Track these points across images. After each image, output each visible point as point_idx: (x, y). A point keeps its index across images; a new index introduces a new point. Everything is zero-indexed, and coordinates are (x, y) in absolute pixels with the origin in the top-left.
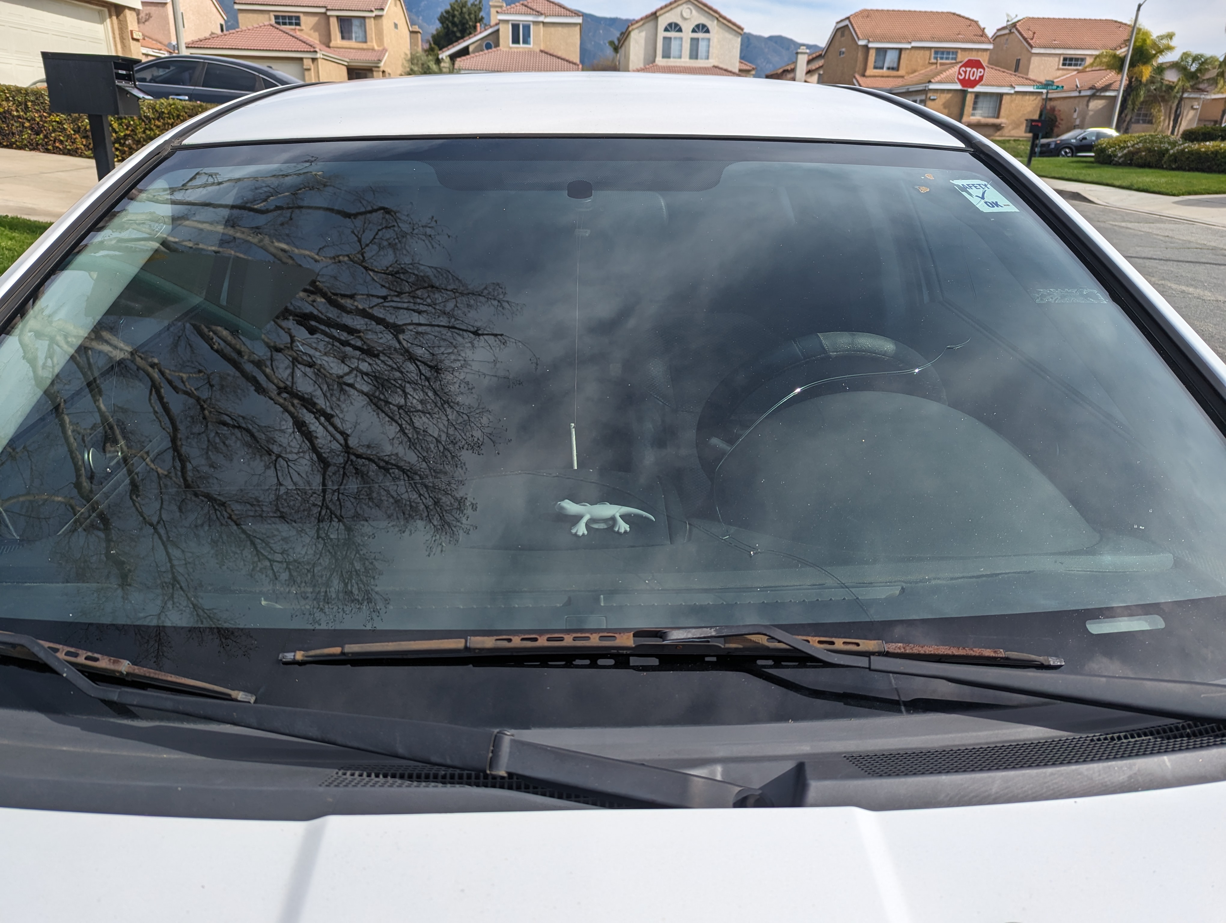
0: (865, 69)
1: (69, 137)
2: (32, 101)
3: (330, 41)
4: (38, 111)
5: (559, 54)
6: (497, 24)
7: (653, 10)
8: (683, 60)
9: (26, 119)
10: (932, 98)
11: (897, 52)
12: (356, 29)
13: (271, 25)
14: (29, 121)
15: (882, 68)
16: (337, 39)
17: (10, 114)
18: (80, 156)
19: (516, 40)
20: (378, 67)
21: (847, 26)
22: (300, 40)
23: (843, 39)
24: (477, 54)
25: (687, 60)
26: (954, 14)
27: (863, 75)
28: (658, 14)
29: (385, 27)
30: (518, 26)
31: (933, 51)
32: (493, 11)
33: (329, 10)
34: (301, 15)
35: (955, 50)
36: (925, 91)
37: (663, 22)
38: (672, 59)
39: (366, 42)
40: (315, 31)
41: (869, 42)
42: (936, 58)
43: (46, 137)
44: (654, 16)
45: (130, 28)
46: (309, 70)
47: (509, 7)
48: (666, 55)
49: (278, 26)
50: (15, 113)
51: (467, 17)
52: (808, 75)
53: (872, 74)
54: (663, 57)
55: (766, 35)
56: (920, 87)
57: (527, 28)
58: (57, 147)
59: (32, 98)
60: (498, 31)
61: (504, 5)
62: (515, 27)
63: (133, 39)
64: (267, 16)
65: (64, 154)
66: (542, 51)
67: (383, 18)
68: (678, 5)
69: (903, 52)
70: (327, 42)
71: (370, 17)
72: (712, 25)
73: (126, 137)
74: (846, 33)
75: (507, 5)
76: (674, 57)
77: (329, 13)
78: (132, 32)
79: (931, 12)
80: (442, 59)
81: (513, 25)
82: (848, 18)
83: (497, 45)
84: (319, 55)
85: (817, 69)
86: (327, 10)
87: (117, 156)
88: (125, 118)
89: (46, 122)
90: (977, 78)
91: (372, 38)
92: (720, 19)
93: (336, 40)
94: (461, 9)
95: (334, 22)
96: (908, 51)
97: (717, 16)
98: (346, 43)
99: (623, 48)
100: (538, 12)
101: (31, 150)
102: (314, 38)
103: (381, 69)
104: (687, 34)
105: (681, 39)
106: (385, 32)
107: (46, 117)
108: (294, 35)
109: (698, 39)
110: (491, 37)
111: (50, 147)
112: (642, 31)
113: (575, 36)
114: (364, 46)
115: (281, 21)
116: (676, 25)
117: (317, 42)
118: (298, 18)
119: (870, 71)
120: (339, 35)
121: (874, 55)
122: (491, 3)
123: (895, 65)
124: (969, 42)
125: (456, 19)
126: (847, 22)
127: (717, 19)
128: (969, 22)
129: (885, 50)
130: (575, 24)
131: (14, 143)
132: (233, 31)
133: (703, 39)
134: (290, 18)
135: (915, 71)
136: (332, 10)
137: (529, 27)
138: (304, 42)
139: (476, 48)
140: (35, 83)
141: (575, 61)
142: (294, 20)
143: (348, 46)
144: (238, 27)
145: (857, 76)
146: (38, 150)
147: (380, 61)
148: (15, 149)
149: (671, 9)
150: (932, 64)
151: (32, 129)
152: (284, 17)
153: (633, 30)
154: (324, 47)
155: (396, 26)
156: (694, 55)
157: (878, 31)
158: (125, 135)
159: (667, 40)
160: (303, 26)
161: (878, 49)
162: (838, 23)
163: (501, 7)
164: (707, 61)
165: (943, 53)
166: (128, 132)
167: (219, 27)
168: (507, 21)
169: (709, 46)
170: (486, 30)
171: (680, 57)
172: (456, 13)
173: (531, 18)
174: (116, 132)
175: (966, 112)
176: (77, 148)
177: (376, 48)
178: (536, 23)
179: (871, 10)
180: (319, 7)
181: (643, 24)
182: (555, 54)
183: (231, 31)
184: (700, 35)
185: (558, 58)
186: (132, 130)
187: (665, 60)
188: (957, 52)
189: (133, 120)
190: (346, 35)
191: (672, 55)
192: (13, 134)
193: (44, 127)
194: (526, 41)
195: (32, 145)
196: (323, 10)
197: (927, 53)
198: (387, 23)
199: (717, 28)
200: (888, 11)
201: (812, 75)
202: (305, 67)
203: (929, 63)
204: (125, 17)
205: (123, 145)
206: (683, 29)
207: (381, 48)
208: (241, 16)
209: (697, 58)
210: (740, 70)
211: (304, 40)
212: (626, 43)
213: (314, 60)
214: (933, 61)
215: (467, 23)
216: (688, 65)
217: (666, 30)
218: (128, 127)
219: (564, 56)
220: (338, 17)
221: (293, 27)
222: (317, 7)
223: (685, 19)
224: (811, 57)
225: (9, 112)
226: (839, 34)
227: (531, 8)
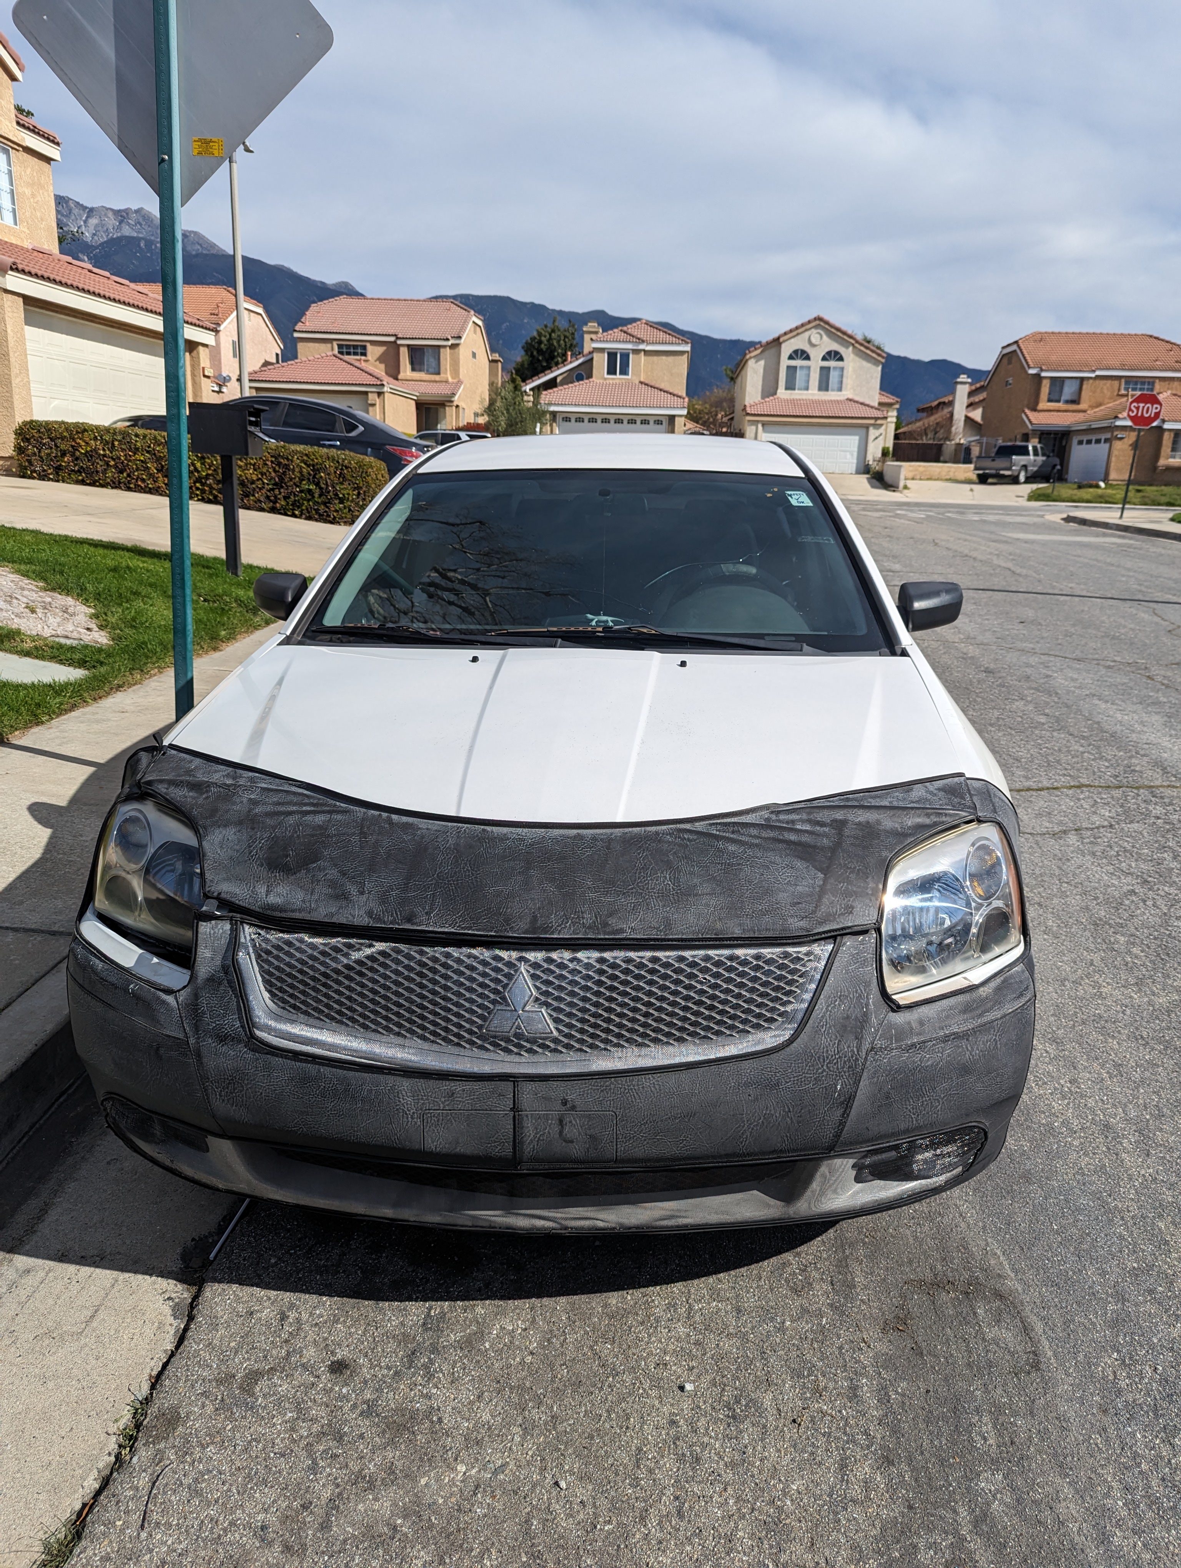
0: (1037, 403)
1: (151, 476)
2: (119, 441)
3: (399, 372)
4: (123, 450)
5: (662, 386)
6: (591, 353)
7: (776, 335)
8: (810, 392)
9: (112, 458)
10: (1119, 436)
11: (1078, 382)
12: (429, 360)
13: (334, 356)
14: (114, 460)
15: (1058, 401)
16: (406, 370)
17: (97, 453)
18: (161, 495)
19: (612, 371)
20: (452, 402)
21: (1015, 351)
22: (366, 372)
23: (1010, 366)
24: (566, 386)
25: (816, 392)
26: (1151, 336)
27: (1034, 409)
28: (781, 340)
29: (461, 357)
30: (616, 354)
31: (1123, 381)
32: (587, 337)
33: (400, 338)
34: (368, 345)
35: (1151, 380)
36: (1111, 429)
37: (787, 349)
38: (796, 391)
39: (439, 373)
40: (380, 362)
41: (1042, 370)
42: (1127, 389)
43: (129, 475)
44: (777, 342)
45: (202, 365)
46: (373, 405)
47: (605, 334)
48: (790, 386)
49: (341, 356)
50: (102, 452)
51: (555, 344)
52: (970, 408)
53: (1045, 408)
54: (787, 389)
55: (927, 359)
56: (1105, 424)
57: (625, 357)
58: (139, 486)
59: (119, 438)
60: (592, 359)
61: (601, 331)
62: (612, 356)
63: (205, 376)
64: (329, 345)
65: (145, 492)
66: (641, 383)
67: (460, 347)
68: (806, 330)
69: (1085, 383)
70: (394, 372)
71: (445, 347)
72: (847, 353)
73: (207, 477)
74: (1014, 359)
75: (603, 331)
76: (799, 389)
77: (399, 342)
78: (203, 368)
79: (1122, 334)
80: (525, 392)
81: (609, 354)
82: (1016, 342)
83: (590, 376)
84: (385, 389)
85: (981, 401)
86: (398, 338)
87: (197, 495)
88: (208, 458)
89: (130, 461)
90: (1153, 415)
91: (446, 369)
92: (857, 345)
93: (406, 372)
94: (550, 335)
95: (404, 353)
96: (1091, 381)
97: (853, 342)
98: (417, 375)
99: (739, 378)
100: (639, 339)
101: (112, 488)
102: (380, 370)
103: (455, 404)
104: (816, 363)
105: (809, 368)
106: (461, 362)
107: (130, 456)
108: (359, 366)
109: (829, 368)
110: (583, 367)
111: (132, 486)
112: (761, 359)
113: (682, 365)
114: (437, 378)
115: (345, 350)
116: (803, 352)
117: (384, 374)
118: (364, 347)
119: (1043, 405)
120: (409, 367)
121: (1048, 386)
122: (585, 329)
123: (1075, 398)
124: (1170, 370)
125: (543, 346)
126: (1014, 347)
127: (853, 345)
128: (1169, 346)
129: (1062, 380)
130: (682, 353)
131: (97, 481)
132: (292, 362)
133: (835, 368)
134: (355, 347)
135: (1100, 405)
136: (403, 338)
137: (628, 355)
138: (371, 375)
139: (564, 379)
140: (115, 422)
141: (680, 394)
142: (358, 349)
143: (418, 378)
144: (296, 358)
145: (1027, 411)
146: (120, 488)
147: (454, 394)
148: (98, 486)
149: (798, 334)
150: (1123, 396)
151: (116, 467)
152: (348, 346)
153: (751, 358)
154: (391, 380)
155: (474, 355)
156: (824, 386)
157: (1054, 358)
158: (208, 475)
159: (792, 370)
160: (369, 357)
161: (1052, 379)
162: (1003, 348)
163: (596, 333)
164: (839, 393)
165: (1136, 383)
166: (210, 472)
167: (275, 356)
168: (602, 350)
169: (842, 376)
170: (577, 359)
171: (807, 389)
172: (543, 338)
173: (630, 346)
174: (198, 472)
175: (1163, 453)
176: (159, 487)
177: (450, 380)
178: (636, 352)
179: (1046, 333)
180: (389, 335)
181: (762, 352)
182: (657, 386)
183: (289, 362)
184: (832, 364)
185: (661, 390)
186: (215, 470)
187: (789, 392)
188: (1153, 384)
189: (216, 460)
190: (417, 367)
191: (797, 387)
192: (97, 472)
193: (128, 465)
194: (624, 371)
195: (114, 483)
196: (392, 339)
197: (1116, 383)
198: (464, 352)
199: (852, 356)
200: (1067, 333)
201: (974, 409)
202: (369, 402)
203: (1118, 395)
204: (198, 353)
205: (203, 484)
206: (812, 356)
207: (455, 381)
208: (300, 346)
209: (827, 389)
210: (880, 404)
211: (371, 372)
212: (743, 372)
213: (380, 394)
214: (1123, 392)
215: (555, 350)
216: (816, 398)
217: (791, 357)
218: (210, 466)
219: (666, 389)
220: (408, 346)
221: (358, 357)
222: (386, 335)
223: (813, 345)
224: (973, 388)
225: (96, 450)
226: (1005, 361)
227: (630, 335)
